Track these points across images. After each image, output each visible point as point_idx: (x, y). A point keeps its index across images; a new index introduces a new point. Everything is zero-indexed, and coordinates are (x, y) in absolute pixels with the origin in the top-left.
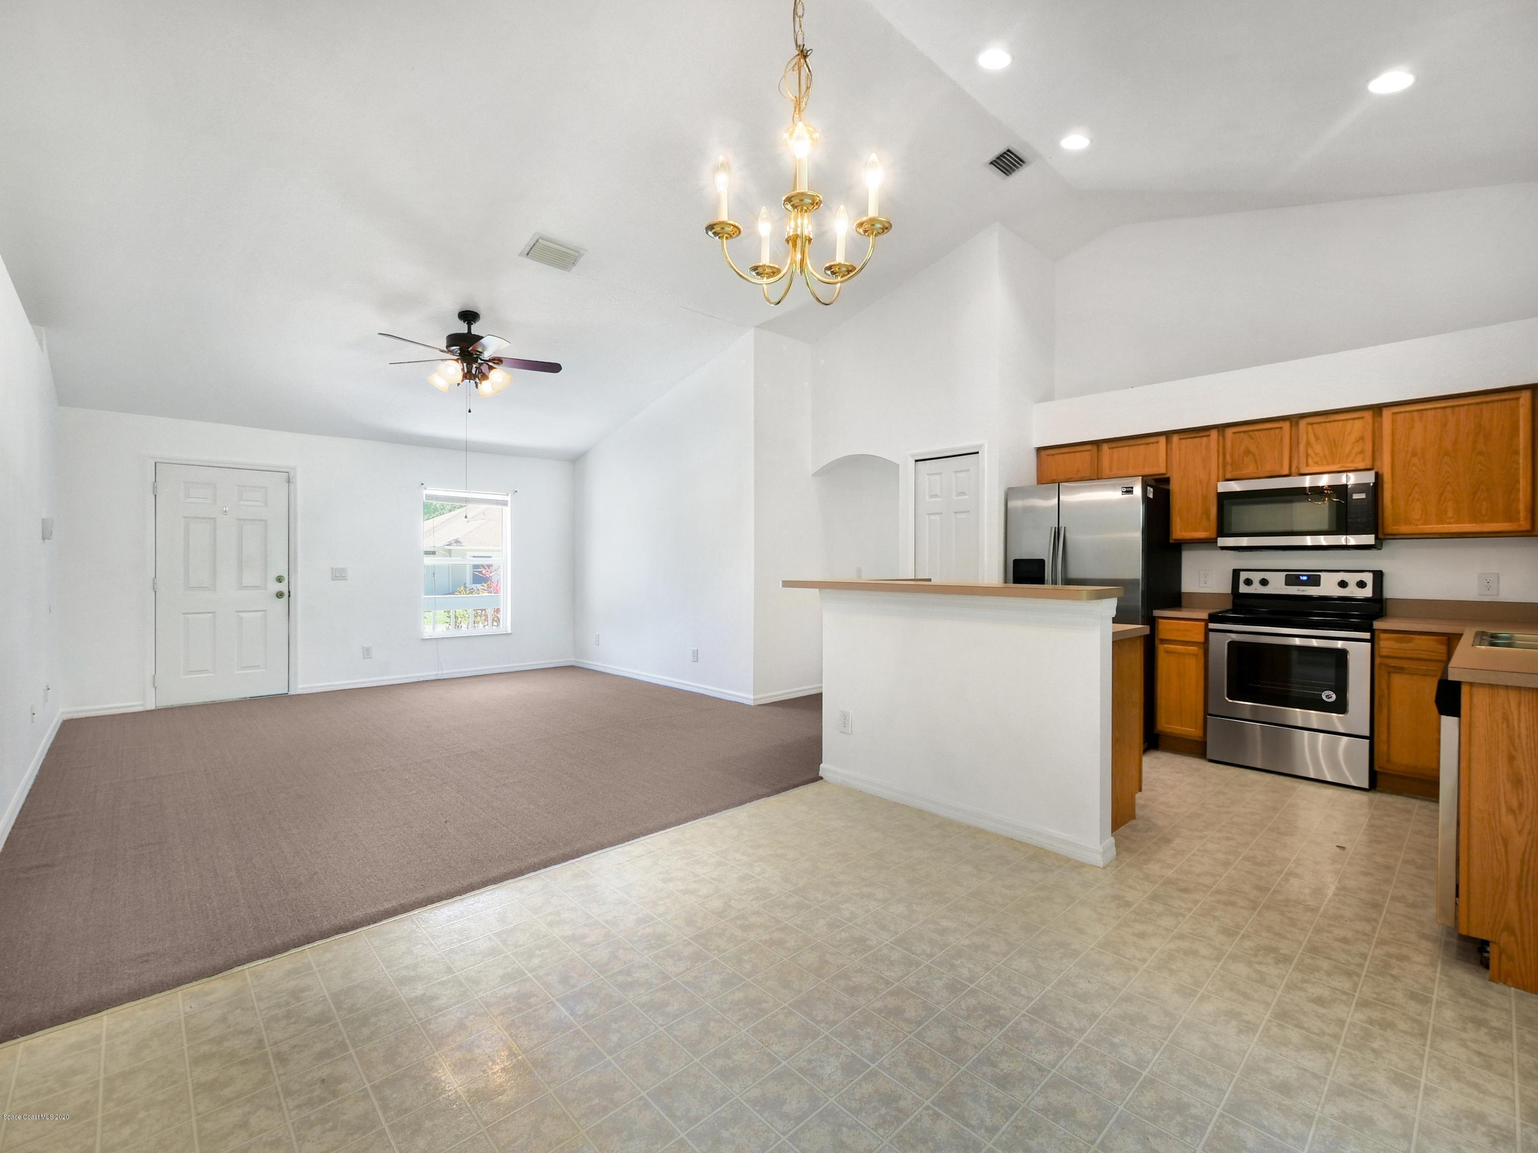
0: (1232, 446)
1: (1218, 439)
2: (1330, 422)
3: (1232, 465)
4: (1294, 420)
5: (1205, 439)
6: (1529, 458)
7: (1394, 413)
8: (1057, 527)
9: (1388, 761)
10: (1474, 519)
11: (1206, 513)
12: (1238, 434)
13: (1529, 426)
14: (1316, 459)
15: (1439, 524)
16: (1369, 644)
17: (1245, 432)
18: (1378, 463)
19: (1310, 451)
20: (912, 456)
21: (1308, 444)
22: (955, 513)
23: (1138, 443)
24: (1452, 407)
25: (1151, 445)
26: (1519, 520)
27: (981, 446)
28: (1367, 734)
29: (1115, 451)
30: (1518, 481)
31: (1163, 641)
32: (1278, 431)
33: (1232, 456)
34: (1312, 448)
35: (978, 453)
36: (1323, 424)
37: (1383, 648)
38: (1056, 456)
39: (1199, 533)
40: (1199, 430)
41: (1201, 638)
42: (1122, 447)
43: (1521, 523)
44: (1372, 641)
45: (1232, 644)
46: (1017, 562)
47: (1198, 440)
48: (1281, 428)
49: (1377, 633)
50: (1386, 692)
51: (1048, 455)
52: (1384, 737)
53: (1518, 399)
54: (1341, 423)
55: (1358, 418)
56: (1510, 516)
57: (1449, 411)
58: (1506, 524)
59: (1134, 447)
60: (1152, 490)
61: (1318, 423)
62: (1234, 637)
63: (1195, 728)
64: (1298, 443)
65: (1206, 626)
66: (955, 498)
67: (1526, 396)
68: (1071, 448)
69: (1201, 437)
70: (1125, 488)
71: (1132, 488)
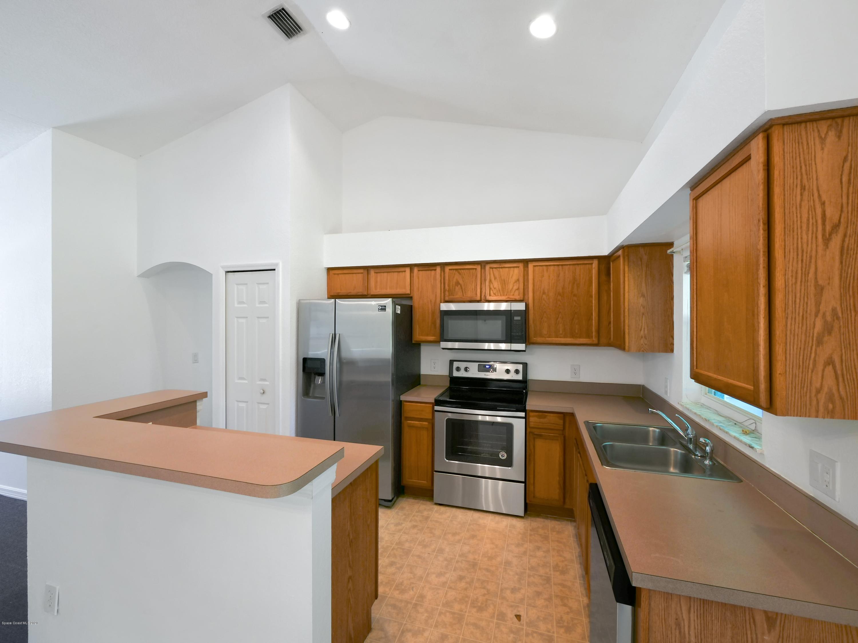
0: (449, 278)
1: (441, 272)
2: (502, 268)
3: (449, 291)
4: (483, 264)
5: (433, 272)
6: (597, 301)
7: (534, 266)
8: (334, 333)
9: (534, 497)
10: (573, 336)
11: (434, 323)
12: (452, 271)
13: (597, 280)
14: (494, 292)
15: (556, 338)
16: (524, 420)
17: (456, 269)
18: (526, 297)
19: (491, 286)
20: (223, 267)
21: (490, 281)
22: (258, 318)
23: (393, 271)
24: (562, 265)
25: (401, 273)
26: (592, 337)
27: (277, 265)
28: (523, 480)
29: (379, 274)
30: (592, 314)
31: (408, 418)
32: (474, 270)
33: (449, 286)
34: (492, 284)
35: (274, 270)
36: (498, 269)
37: (531, 422)
38: (340, 275)
39: (430, 337)
40: (429, 265)
41: (430, 417)
42: (383, 272)
43: (594, 339)
44: (525, 418)
45: (449, 421)
46: (305, 360)
47: (429, 272)
48: (476, 269)
49: (528, 412)
50: (533, 451)
51: (334, 274)
52: (532, 481)
53: (592, 264)
54: (507, 269)
55: (516, 267)
56: (589, 336)
57: (560, 267)
58: (587, 339)
59: (391, 273)
60: (399, 307)
61: (495, 268)
62: (450, 416)
63: (427, 481)
64: (485, 280)
65: (433, 408)
66: (258, 305)
67: (595, 263)
68: (350, 270)
69: (431, 270)
70: (380, 307)
71: (385, 306)
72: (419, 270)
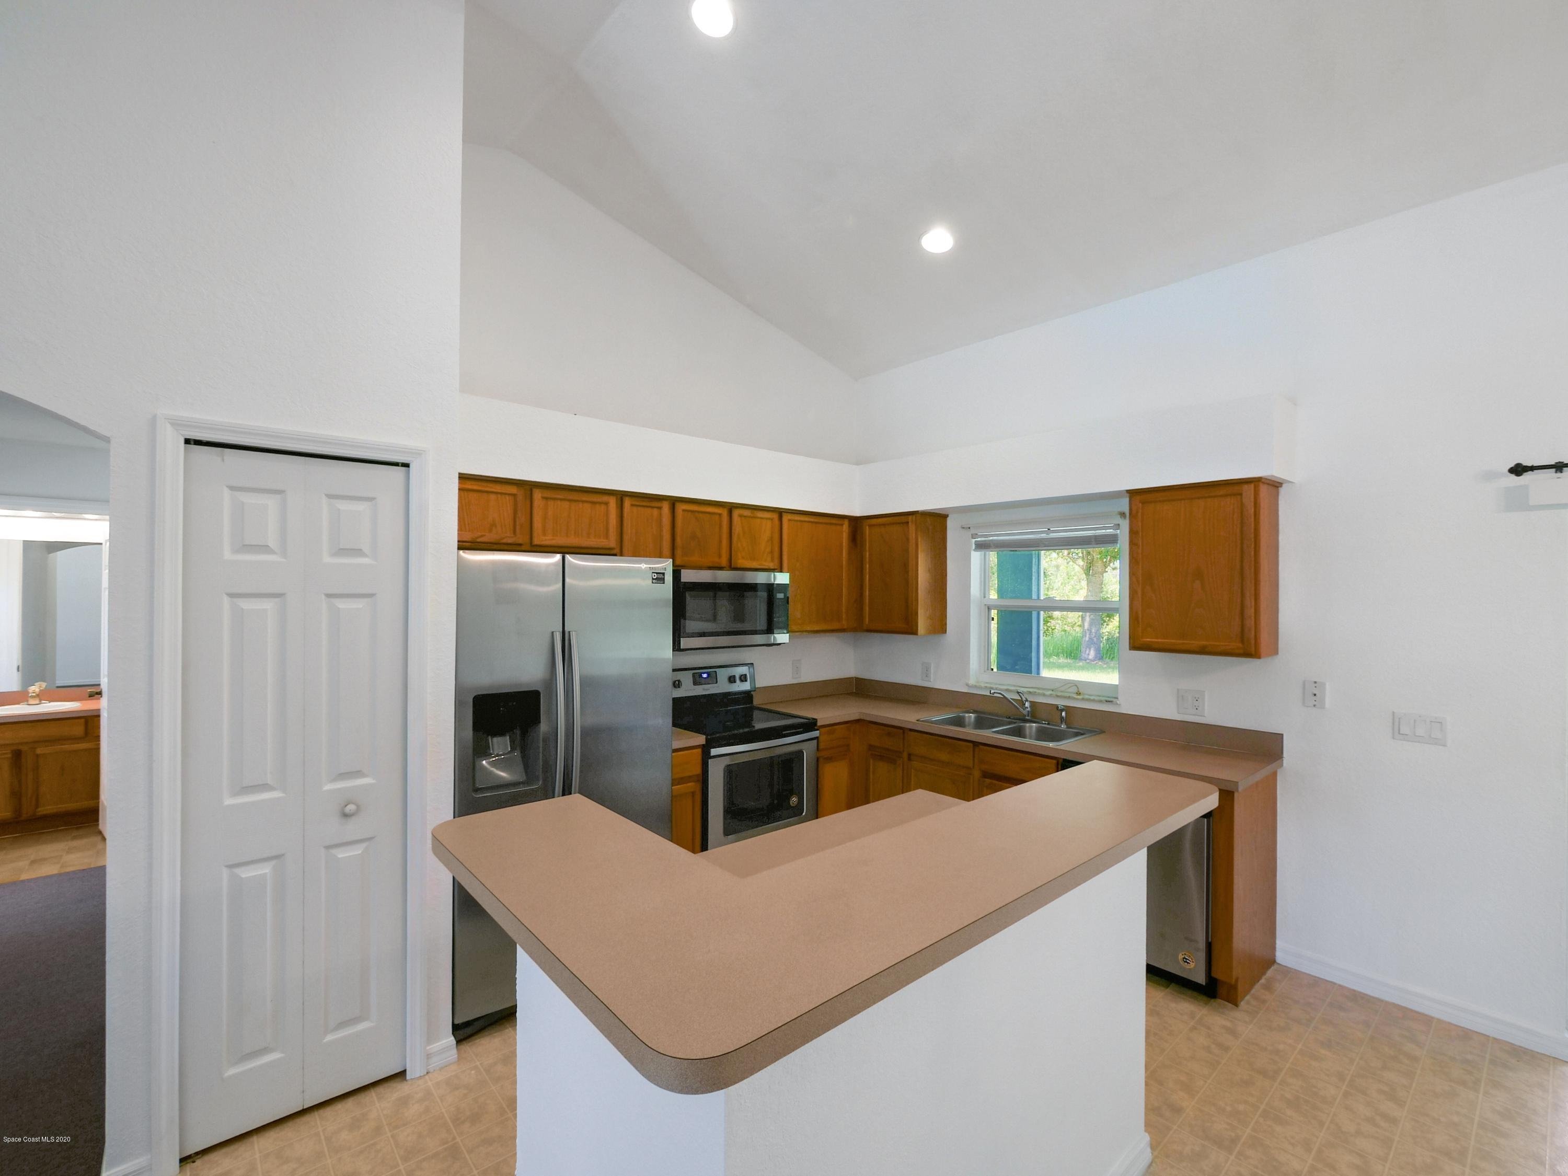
0: (682, 526)
1: (669, 514)
2: (753, 517)
3: (681, 548)
4: (729, 508)
5: (656, 511)
6: (846, 573)
7: (789, 520)
8: (562, 632)
10: (825, 620)
12: (686, 513)
13: (847, 547)
14: (743, 554)
15: (810, 623)
16: (816, 742)
17: (692, 512)
18: (780, 565)
19: (740, 545)
20: (176, 424)
21: (739, 536)
22: (330, 594)
23: (583, 499)
24: (816, 523)
25: (598, 506)
26: (842, 620)
27: (419, 453)
29: (551, 503)
30: (842, 590)
32: (718, 516)
33: (681, 538)
34: (741, 541)
35: (406, 465)
37: (821, 742)
41: (698, 771)
42: (561, 500)
44: (818, 738)
45: (727, 769)
46: (480, 698)
47: (650, 510)
48: (720, 514)
49: (819, 729)
50: (822, 783)
53: (843, 525)
55: (770, 519)
56: (839, 619)
57: (814, 525)
58: (838, 623)
59: (577, 503)
61: (745, 517)
62: (728, 760)
64: (732, 534)
65: (705, 753)
66: (327, 559)
67: (846, 522)
68: (485, 484)
69: (652, 507)
70: (655, 574)
71: (663, 574)
72: (632, 505)
